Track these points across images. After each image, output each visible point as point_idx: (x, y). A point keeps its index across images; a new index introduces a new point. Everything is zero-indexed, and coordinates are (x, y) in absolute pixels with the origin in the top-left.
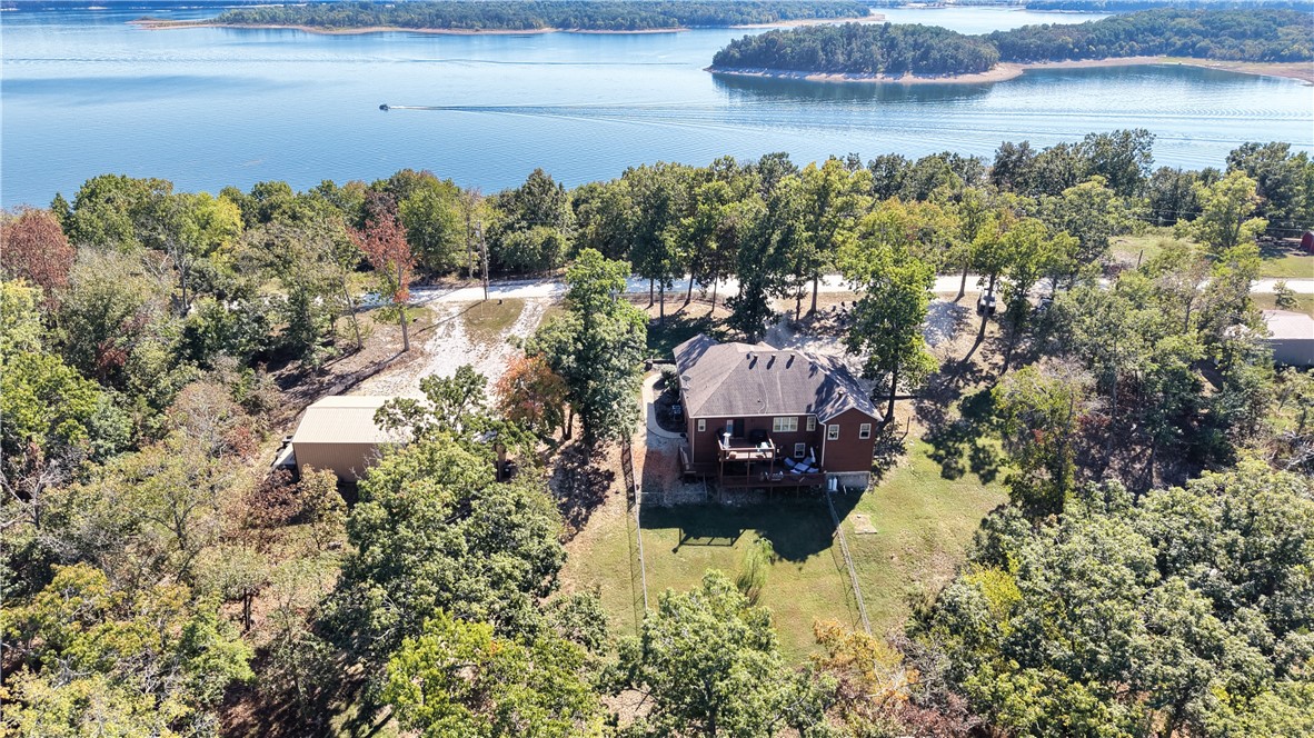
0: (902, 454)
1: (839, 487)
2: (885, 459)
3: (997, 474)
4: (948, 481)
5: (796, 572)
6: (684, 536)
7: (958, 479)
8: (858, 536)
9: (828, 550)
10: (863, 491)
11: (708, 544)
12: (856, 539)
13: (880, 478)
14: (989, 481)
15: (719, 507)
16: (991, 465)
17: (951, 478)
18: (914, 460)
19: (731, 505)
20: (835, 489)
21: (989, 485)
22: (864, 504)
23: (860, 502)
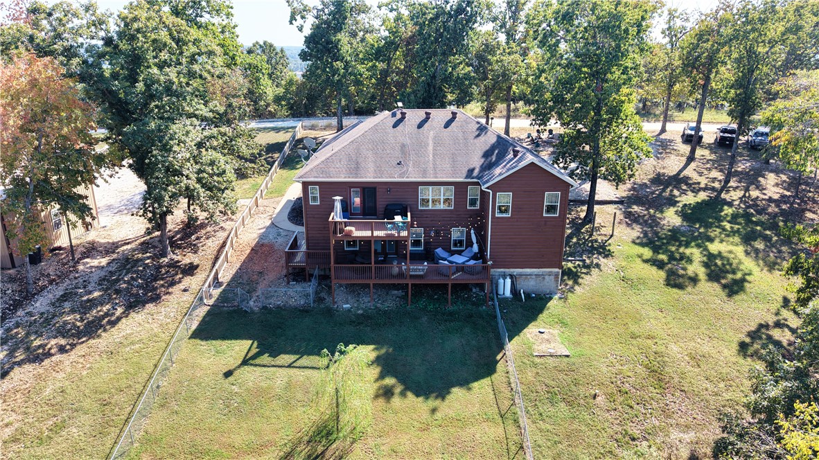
0: (606, 256)
1: (514, 291)
2: (584, 261)
3: (746, 284)
4: (675, 290)
5: (426, 416)
6: (254, 351)
7: (689, 289)
8: (537, 360)
9: (485, 382)
10: (551, 299)
11: (289, 366)
12: (535, 365)
13: (576, 282)
14: (736, 293)
15: (329, 312)
16: (734, 272)
17: (680, 287)
18: (624, 264)
19: (349, 310)
20: (508, 293)
21: (737, 297)
22: (552, 315)
23: (546, 313)
